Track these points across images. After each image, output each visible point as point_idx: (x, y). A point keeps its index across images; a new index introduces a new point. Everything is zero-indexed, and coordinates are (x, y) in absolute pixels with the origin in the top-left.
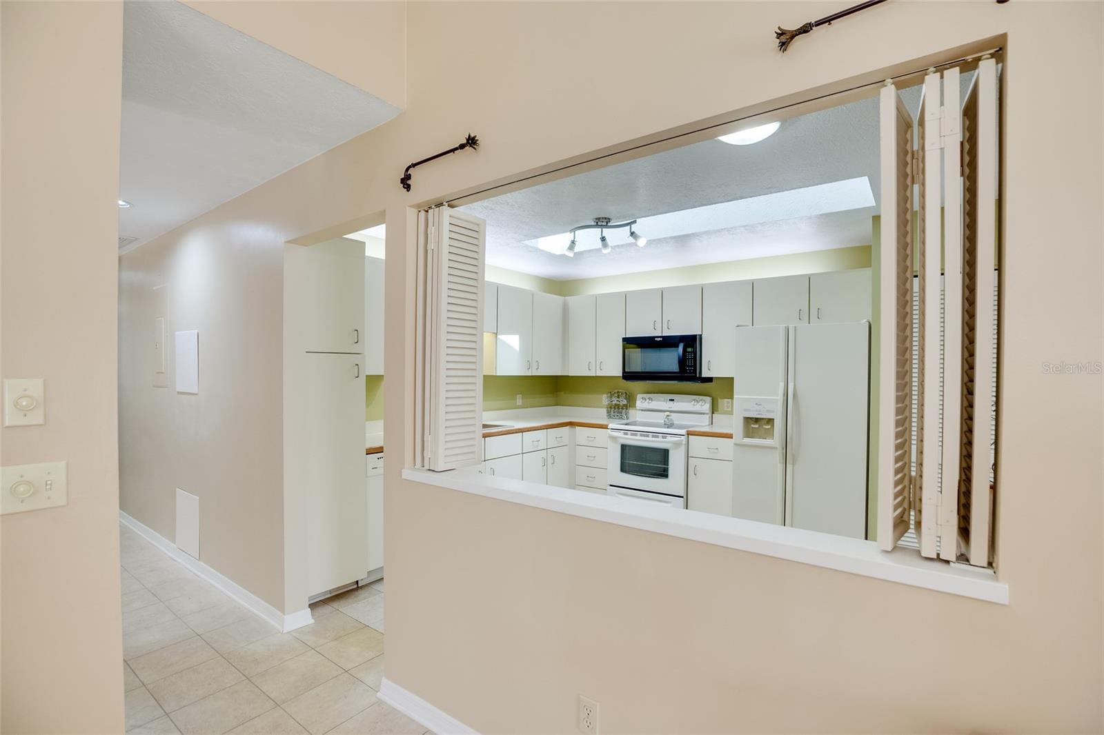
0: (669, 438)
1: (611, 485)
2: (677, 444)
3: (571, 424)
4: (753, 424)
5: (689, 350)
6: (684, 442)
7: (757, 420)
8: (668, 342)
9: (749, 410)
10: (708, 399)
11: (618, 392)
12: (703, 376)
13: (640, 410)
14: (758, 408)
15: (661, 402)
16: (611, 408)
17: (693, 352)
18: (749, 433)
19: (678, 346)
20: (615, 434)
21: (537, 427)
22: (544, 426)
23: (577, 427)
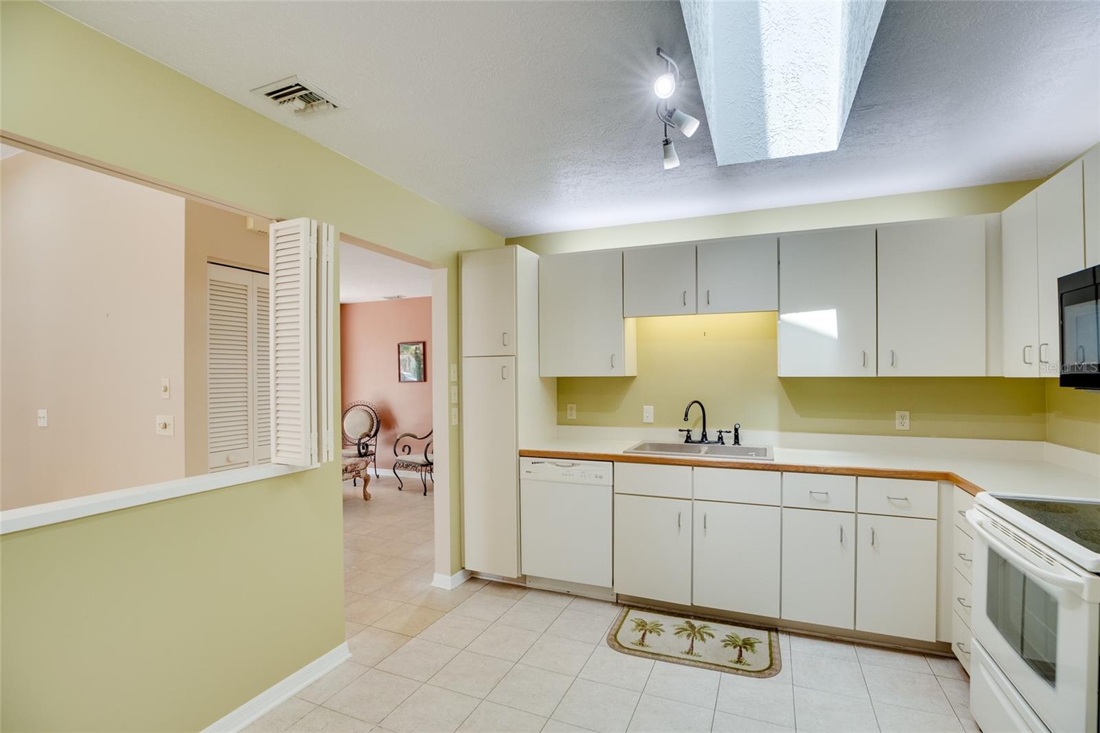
1: (976, 640)
3: (946, 477)
21: (823, 468)
22: (847, 469)
23: (955, 486)
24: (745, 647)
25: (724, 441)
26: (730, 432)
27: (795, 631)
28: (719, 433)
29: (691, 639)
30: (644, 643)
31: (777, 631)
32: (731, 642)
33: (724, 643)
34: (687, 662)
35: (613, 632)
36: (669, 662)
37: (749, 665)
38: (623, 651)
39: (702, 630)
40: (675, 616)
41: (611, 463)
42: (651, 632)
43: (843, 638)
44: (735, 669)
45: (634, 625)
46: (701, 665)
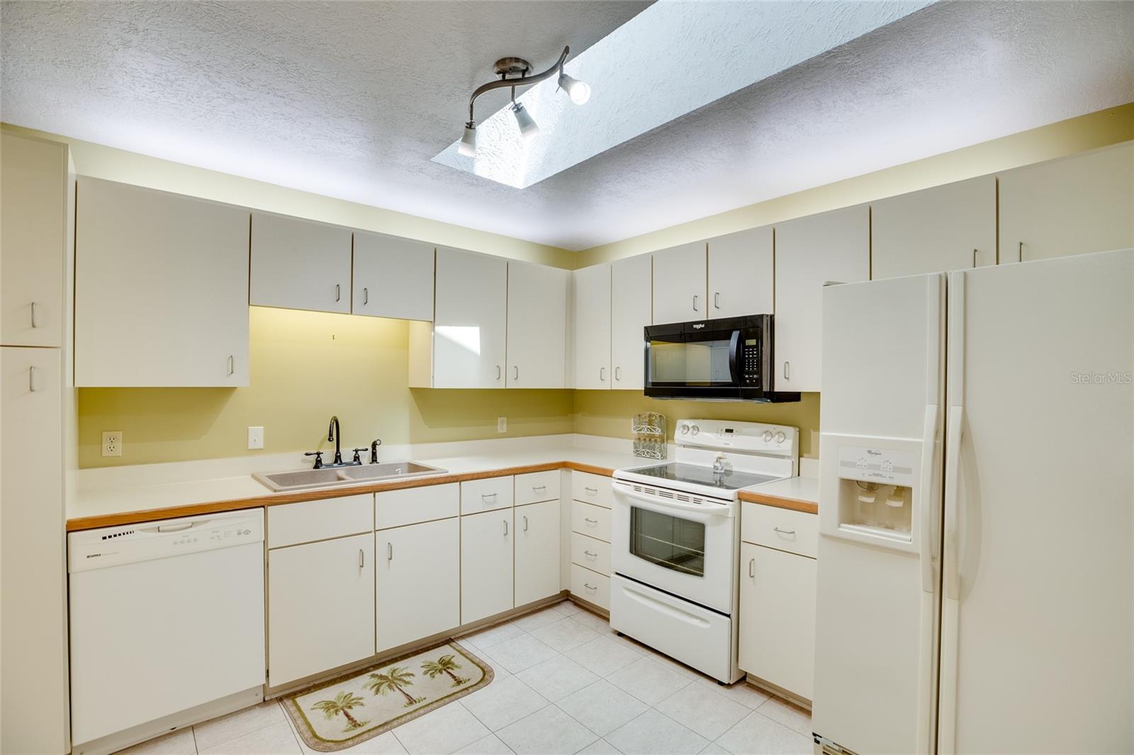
0: (707, 505)
1: (617, 574)
2: (720, 517)
3: (564, 465)
4: (863, 494)
5: (752, 342)
6: (730, 515)
7: (871, 487)
8: (713, 331)
9: (853, 465)
10: (791, 432)
11: (650, 416)
12: (776, 390)
13: (680, 445)
14: (875, 460)
15: (710, 434)
16: (639, 439)
17: (756, 346)
18: (852, 515)
19: (729, 338)
20: (622, 488)
21: (492, 472)
22: (508, 470)
23: (573, 471)
24: (448, 668)
25: (361, 460)
26: (367, 450)
27: (465, 633)
28: (355, 452)
29: (396, 689)
30: (358, 722)
31: (452, 640)
32: (432, 670)
33: (428, 674)
34: (422, 711)
35: (308, 735)
36: (405, 722)
37: (469, 680)
38: (345, 745)
39: (394, 675)
40: (353, 677)
41: (263, 509)
42: (350, 707)
43: (500, 621)
44: (463, 690)
45: (321, 712)
46: (435, 705)
